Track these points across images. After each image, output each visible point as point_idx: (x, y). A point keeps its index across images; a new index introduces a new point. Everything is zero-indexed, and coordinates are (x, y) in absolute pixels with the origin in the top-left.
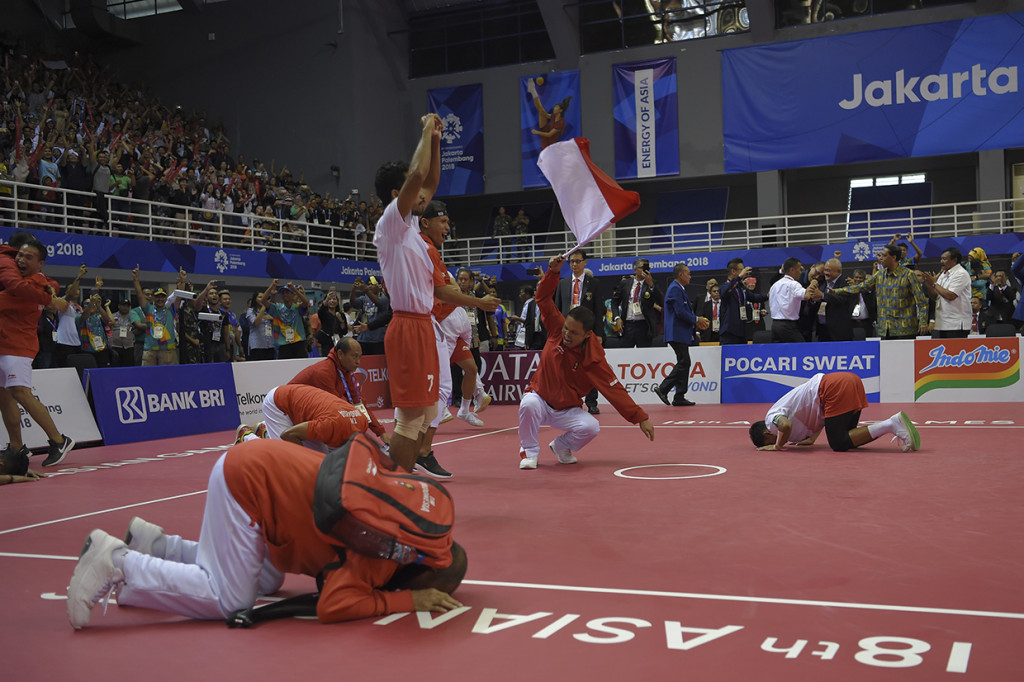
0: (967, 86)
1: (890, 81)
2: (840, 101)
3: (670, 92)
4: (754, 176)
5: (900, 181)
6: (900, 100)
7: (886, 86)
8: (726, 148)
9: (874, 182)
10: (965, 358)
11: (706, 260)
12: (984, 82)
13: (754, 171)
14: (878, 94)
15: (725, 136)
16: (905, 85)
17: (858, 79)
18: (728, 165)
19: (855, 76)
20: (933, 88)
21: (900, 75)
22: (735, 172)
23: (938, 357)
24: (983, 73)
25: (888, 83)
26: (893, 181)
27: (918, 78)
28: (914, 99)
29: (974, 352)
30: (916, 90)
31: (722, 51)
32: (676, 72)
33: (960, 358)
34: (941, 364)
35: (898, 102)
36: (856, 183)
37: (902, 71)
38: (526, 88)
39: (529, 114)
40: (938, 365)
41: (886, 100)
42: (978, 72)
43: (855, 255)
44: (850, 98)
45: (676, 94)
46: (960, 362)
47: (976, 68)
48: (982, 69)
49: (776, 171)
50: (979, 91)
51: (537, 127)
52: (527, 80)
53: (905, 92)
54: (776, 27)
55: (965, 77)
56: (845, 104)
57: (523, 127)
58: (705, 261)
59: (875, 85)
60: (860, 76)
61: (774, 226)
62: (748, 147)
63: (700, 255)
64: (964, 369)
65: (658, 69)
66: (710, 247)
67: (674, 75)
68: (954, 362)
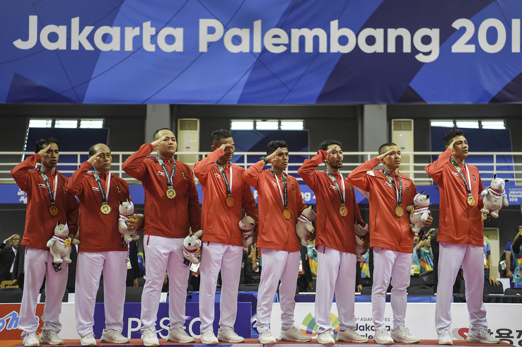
0: (138, 40)
1: (65, 27)
2: (15, 40)
5: (79, 125)
6: (75, 47)
7: (61, 30)
9: (53, 124)
12: (154, 39)
16: (80, 33)
17: (33, 20)
19: (31, 17)
20: (106, 38)
21: (75, 22)
24: (153, 31)
26: (71, 124)
27: (92, 27)
28: (88, 47)
30: (91, 38)
35: (72, 48)
36: (34, 124)
37: (77, 19)
41: (61, 45)
42: (148, 29)
44: (25, 38)
47: (147, 25)
48: (152, 26)
50: (149, 47)
53: (79, 39)
55: (137, 31)
56: (19, 44)
59: (49, 29)
60: (36, 17)
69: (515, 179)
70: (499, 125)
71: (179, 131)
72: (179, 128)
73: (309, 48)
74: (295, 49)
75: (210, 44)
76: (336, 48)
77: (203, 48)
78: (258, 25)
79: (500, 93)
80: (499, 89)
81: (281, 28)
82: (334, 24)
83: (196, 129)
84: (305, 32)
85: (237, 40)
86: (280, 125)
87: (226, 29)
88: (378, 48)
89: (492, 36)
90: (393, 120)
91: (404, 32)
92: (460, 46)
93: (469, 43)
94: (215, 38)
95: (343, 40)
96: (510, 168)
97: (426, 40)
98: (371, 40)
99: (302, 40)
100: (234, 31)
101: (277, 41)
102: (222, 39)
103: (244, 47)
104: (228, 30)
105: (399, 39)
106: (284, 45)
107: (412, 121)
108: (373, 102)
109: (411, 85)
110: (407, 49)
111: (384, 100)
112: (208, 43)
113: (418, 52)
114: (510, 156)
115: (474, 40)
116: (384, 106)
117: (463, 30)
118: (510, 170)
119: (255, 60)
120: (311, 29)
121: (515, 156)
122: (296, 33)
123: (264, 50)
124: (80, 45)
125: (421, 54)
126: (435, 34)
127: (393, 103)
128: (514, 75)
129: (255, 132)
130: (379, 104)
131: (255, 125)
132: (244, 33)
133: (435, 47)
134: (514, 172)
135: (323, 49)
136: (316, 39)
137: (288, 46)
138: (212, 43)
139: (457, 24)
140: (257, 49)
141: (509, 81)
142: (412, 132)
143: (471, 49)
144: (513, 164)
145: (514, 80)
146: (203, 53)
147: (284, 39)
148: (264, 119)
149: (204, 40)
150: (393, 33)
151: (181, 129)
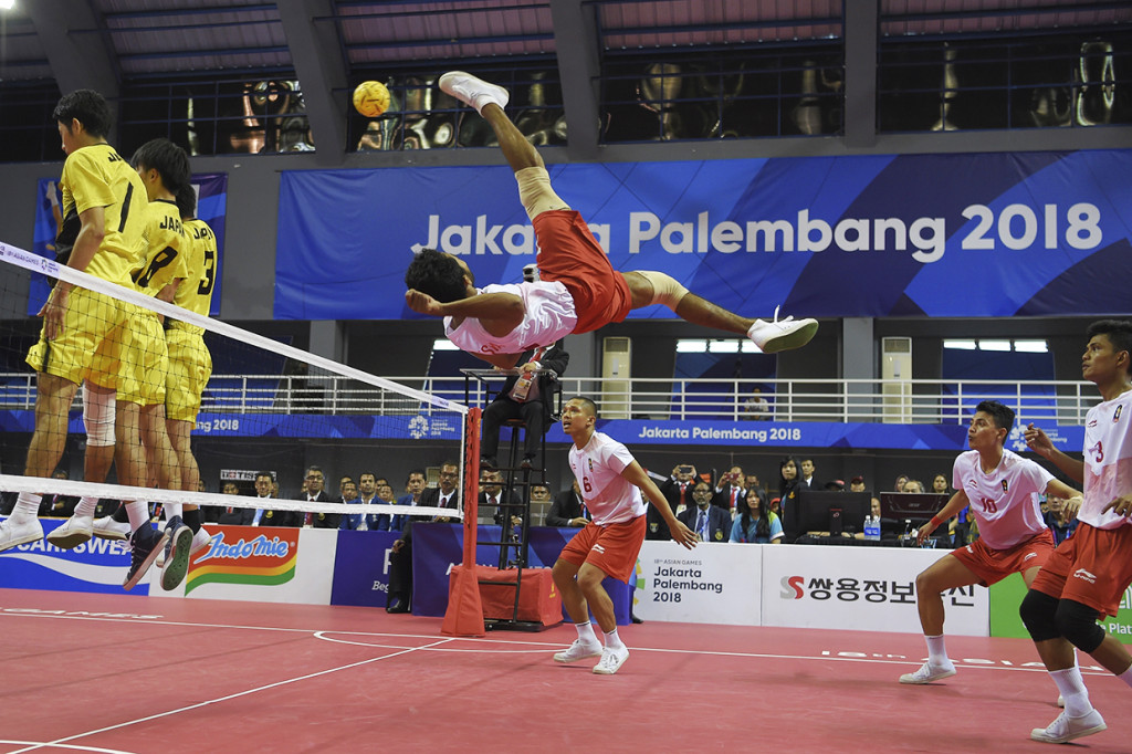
1: (470, 227)
2: (413, 245)
3: (217, 215)
4: (308, 325)
6: (480, 250)
7: (465, 232)
8: (277, 289)
10: (243, 548)
11: (236, 423)
13: (307, 319)
14: (456, 240)
15: (278, 273)
16: (487, 234)
17: (434, 220)
18: (277, 309)
19: (431, 217)
20: (517, 239)
21: (482, 221)
22: (286, 319)
23: (216, 546)
25: (468, 229)
27: (501, 227)
28: (496, 250)
29: (253, 542)
30: (499, 240)
31: (282, 172)
32: (226, 191)
33: (238, 549)
34: (218, 554)
35: (478, 252)
37: (484, 217)
38: (45, 192)
39: (45, 224)
40: (214, 556)
41: (465, 248)
43: (410, 431)
45: (225, 217)
46: (237, 553)
49: (334, 322)
51: (53, 242)
52: (47, 184)
53: (486, 241)
54: (347, 151)
56: (417, 248)
57: (36, 240)
58: (235, 425)
59: (452, 230)
60: (437, 217)
61: (322, 388)
62: (303, 290)
63: (229, 415)
64: (240, 562)
65: (206, 186)
66: (243, 407)
67: (223, 195)
68: (230, 553)
69: (1057, 417)
70: (1039, 346)
71: (605, 353)
72: (604, 348)
73: (770, 246)
74: (752, 247)
75: (643, 244)
76: (805, 245)
77: (634, 248)
78: (703, 218)
79: (1029, 302)
80: (1029, 297)
81: (733, 221)
82: (803, 215)
83: (626, 350)
84: (765, 225)
85: (677, 238)
86: (740, 346)
87: (663, 224)
88: (862, 244)
89: (1018, 227)
90: (883, 339)
91: (897, 224)
92: (974, 241)
93: (986, 236)
94: (649, 235)
95: (815, 235)
96: (1050, 402)
97: (927, 233)
98: (852, 235)
99: (761, 235)
100: (674, 227)
101: (728, 237)
102: (658, 236)
103: (686, 246)
104: (665, 225)
105: (890, 233)
106: (737, 242)
107: (910, 340)
108: (855, 314)
109: (906, 291)
110: (901, 245)
111: (870, 312)
112: (641, 242)
113: (917, 249)
114: (1052, 386)
115: (993, 233)
116: (870, 320)
117: (977, 219)
118: (1050, 405)
119: (700, 261)
120: (772, 222)
121: (1058, 386)
122: (753, 227)
123: (711, 248)
124: (487, 247)
125: (920, 252)
126: (939, 225)
127: (882, 318)
128: (1049, 279)
129: (708, 355)
130: (862, 317)
131: (708, 347)
132: (686, 229)
133: (939, 242)
134: (1056, 407)
135: (788, 246)
136: (779, 234)
137: (743, 243)
138: (646, 241)
139: (969, 213)
140: (703, 248)
141: (1042, 286)
142: (910, 354)
143: (989, 244)
144: (1056, 397)
145: (1049, 285)
146: (634, 254)
147: (738, 234)
148: (720, 339)
149: (636, 238)
150: (881, 225)
151: (608, 350)
